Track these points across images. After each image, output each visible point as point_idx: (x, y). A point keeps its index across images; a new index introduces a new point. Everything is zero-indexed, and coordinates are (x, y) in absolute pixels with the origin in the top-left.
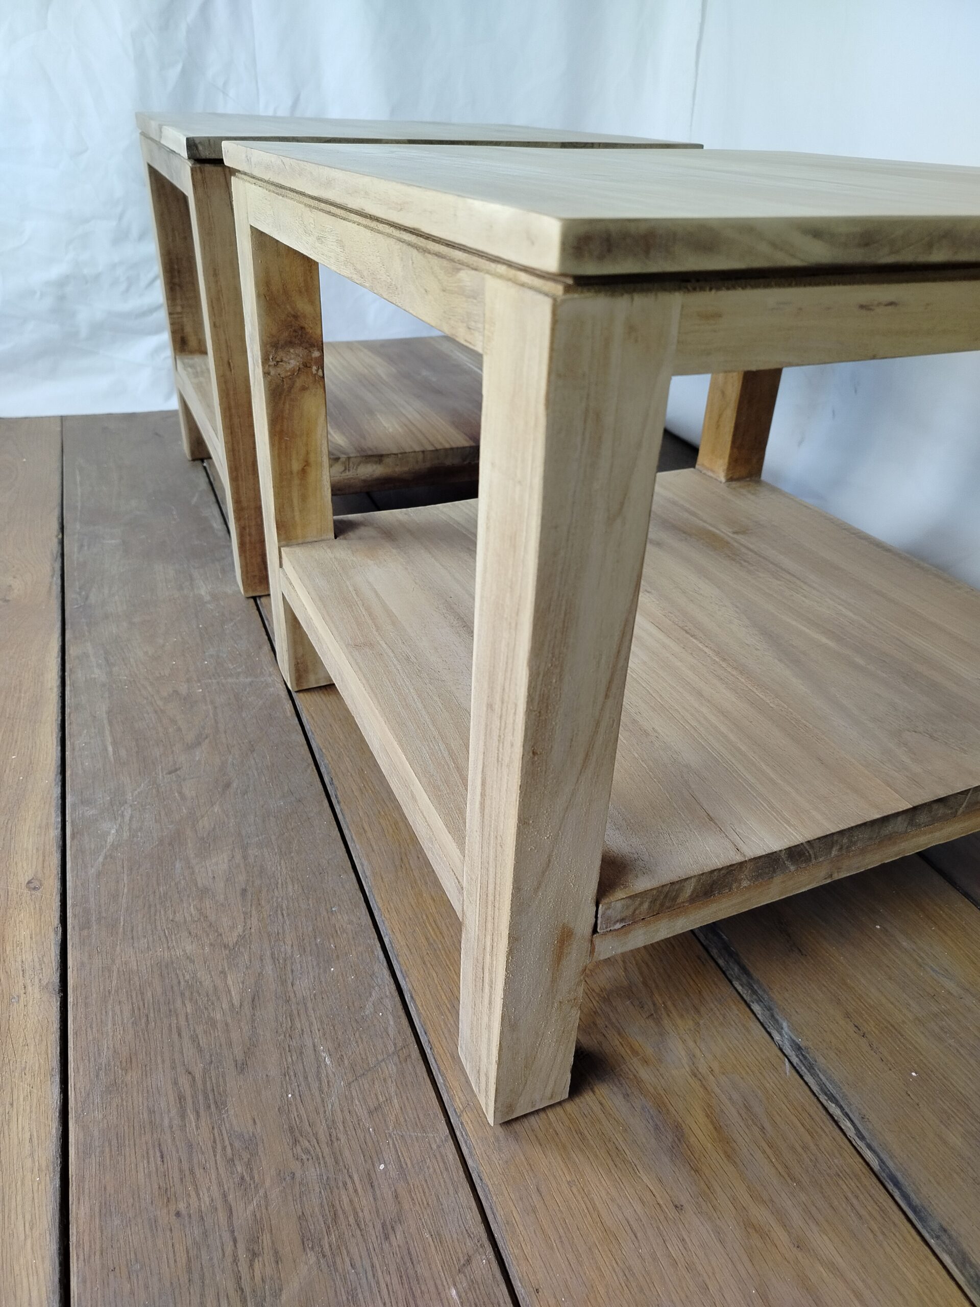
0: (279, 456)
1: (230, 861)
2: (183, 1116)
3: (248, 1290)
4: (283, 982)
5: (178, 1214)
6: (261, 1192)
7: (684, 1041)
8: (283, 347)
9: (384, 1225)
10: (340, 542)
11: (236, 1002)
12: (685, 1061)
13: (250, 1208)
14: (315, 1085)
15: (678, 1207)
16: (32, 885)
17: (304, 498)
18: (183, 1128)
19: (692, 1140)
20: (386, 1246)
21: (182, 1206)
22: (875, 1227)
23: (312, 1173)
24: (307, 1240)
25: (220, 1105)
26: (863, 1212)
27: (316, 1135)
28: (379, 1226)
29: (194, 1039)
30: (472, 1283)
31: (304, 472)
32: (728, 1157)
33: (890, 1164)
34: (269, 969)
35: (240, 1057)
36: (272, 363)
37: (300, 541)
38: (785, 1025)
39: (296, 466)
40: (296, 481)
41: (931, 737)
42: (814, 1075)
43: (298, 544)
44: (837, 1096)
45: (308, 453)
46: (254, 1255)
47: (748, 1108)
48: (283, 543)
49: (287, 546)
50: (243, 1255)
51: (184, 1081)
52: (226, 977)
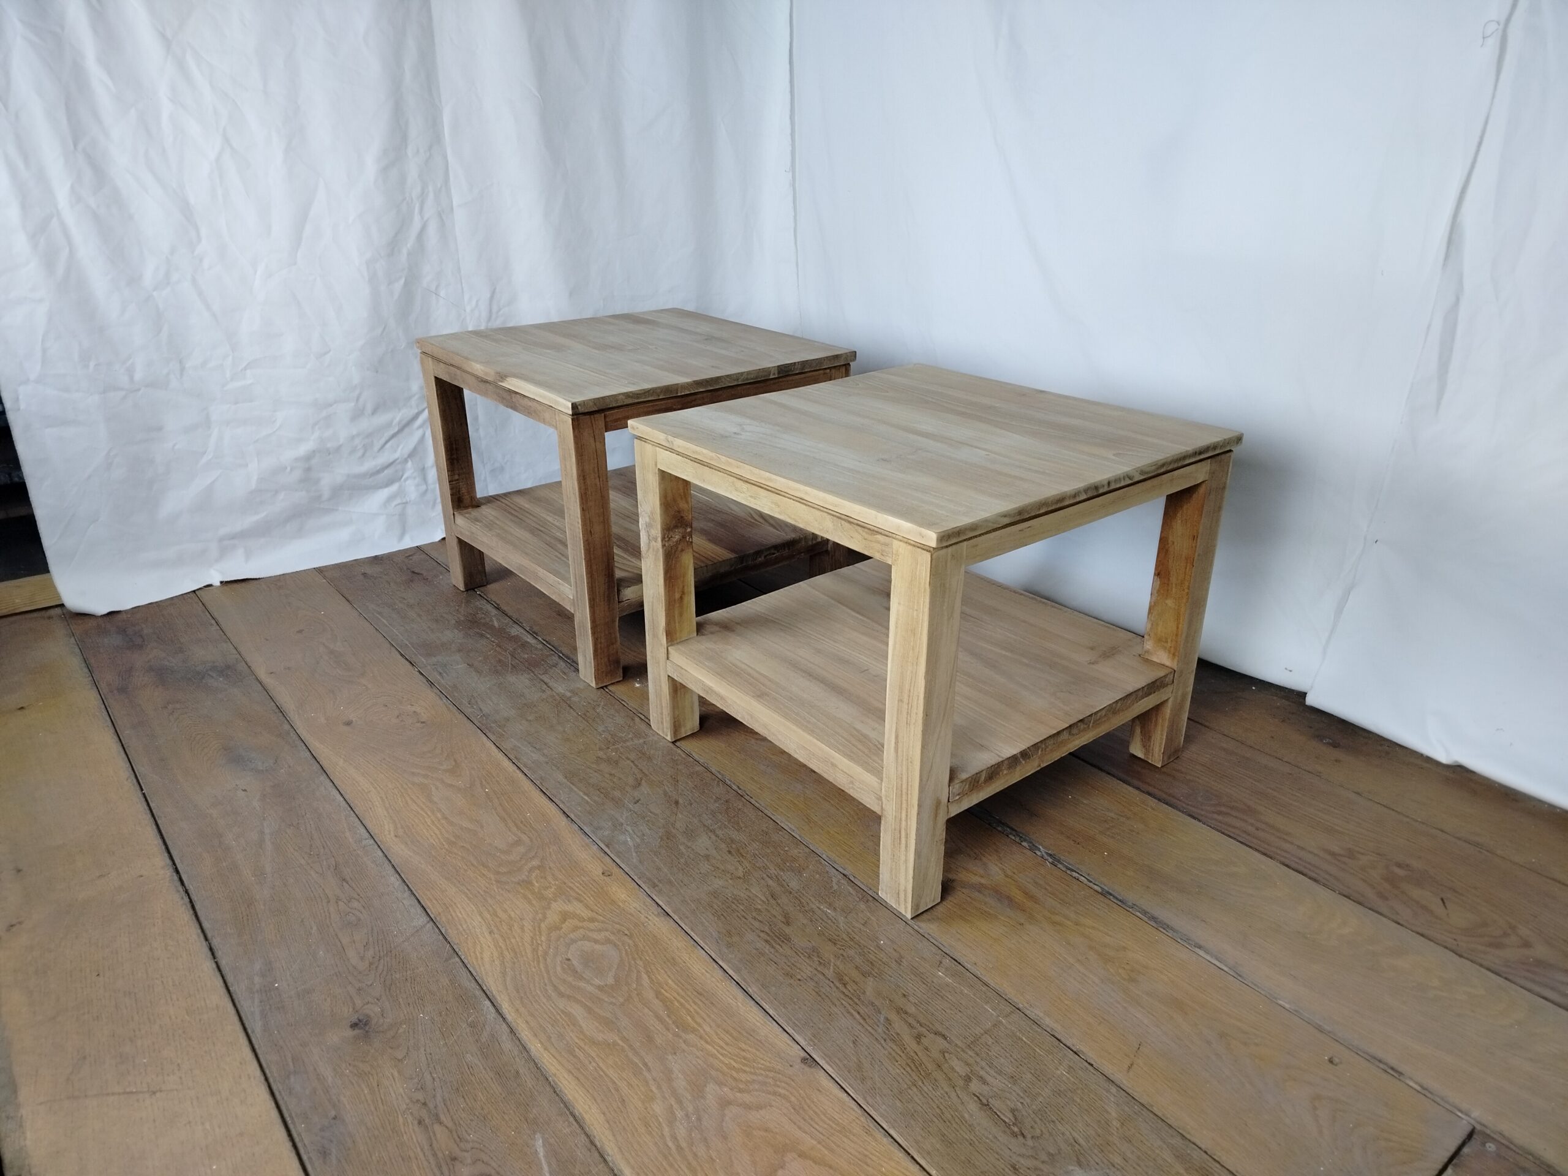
0: (669, 591)
1: (709, 839)
2: (773, 947)
3: (850, 995)
4: (782, 886)
5: (799, 980)
6: (832, 964)
7: (996, 865)
8: (672, 530)
9: (896, 961)
10: (700, 638)
11: (765, 900)
12: (1000, 872)
13: (831, 970)
14: (829, 921)
15: (1022, 924)
16: (606, 875)
17: (681, 615)
18: (777, 951)
19: (1017, 900)
20: (902, 967)
21: (799, 977)
22: (1106, 911)
23: (851, 952)
24: (864, 974)
25: (789, 940)
26: (1099, 907)
27: (843, 939)
28: (894, 962)
29: (755, 918)
30: (947, 969)
31: (681, 598)
32: (1035, 902)
33: (1106, 888)
34: (770, 882)
35: (784, 920)
36: (667, 539)
37: (678, 641)
38: (1041, 847)
39: (677, 596)
40: (677, 605)
41: (1070, 693)
42: (1061, 863)
43: (677, 643)
44: (1073, 869)
45: (683, 587)
46: (845, 985)
47: (1036, 883)
48: (669, 644)
49: (672, 645)
50: (840, 986)
51: (763, 935)
52: (750, 891)
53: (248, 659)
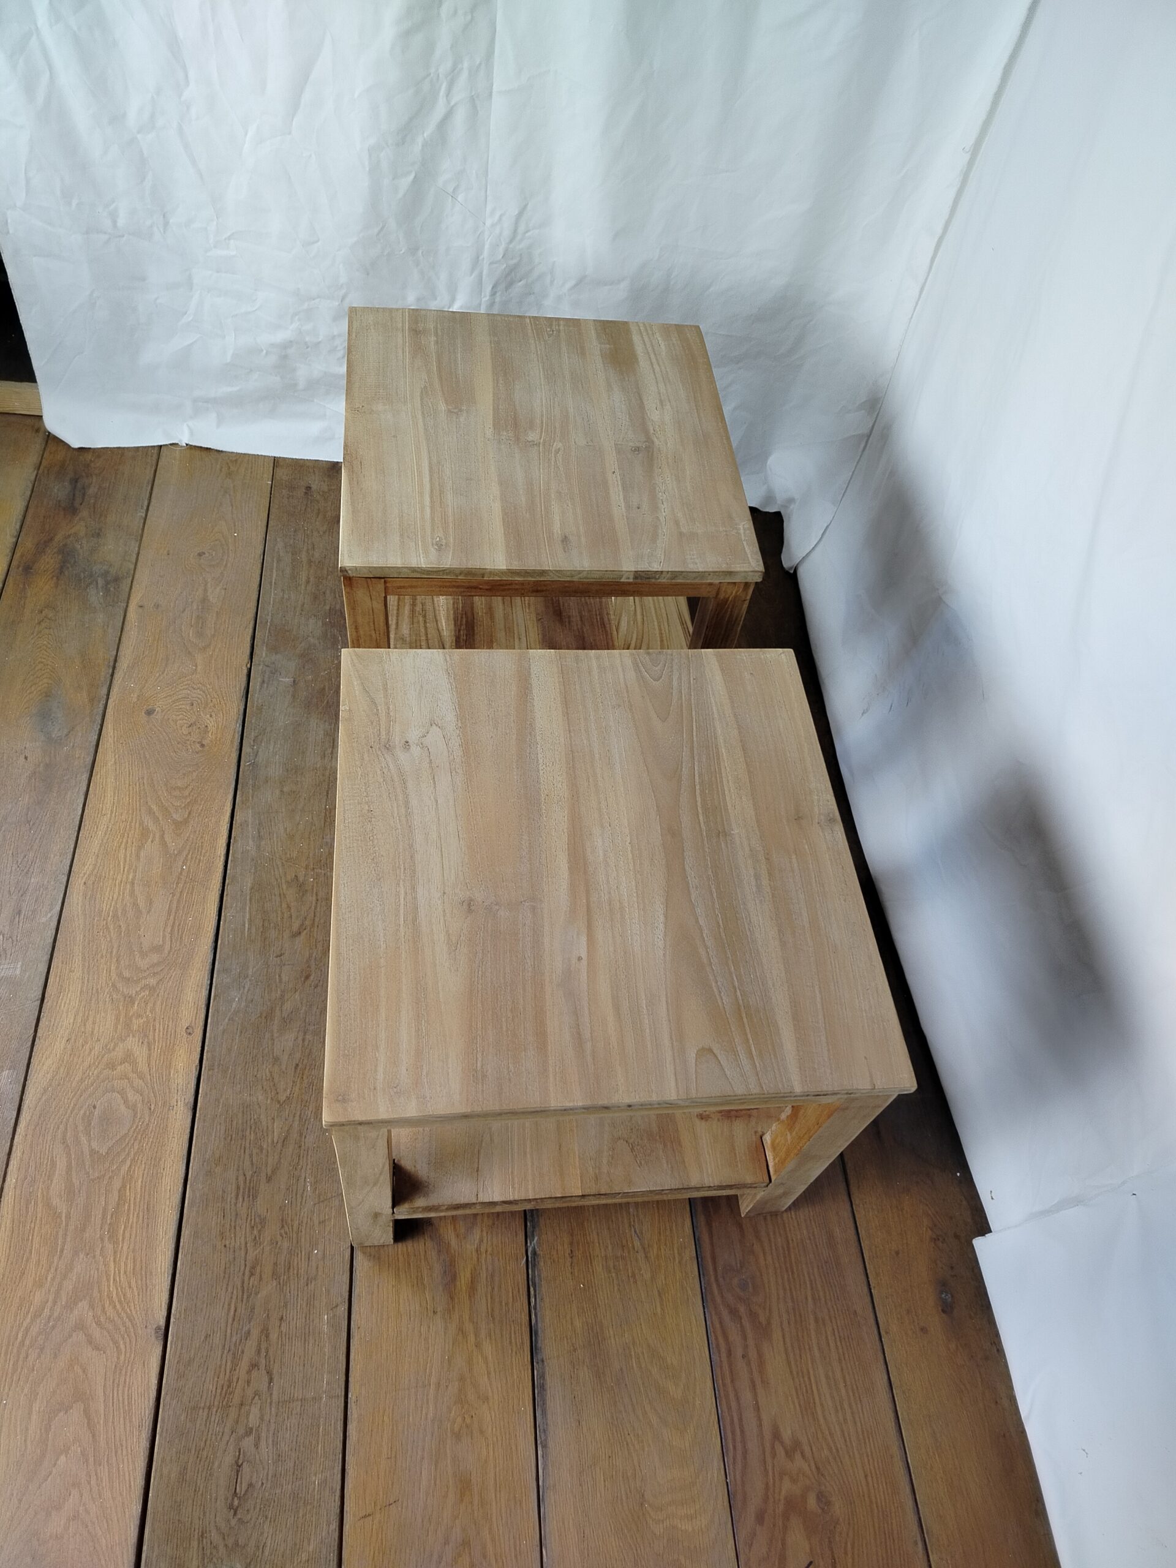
1: (295, 1040)
2: (237, 1198)
4: (301, 1135)
5: (225, 1246)
6: (262, 1247)
7: (482, 1231)
9: (308, 1279)
11: (275, 1141)
12: (477, 1241)
13: (255, 1253)
14: (299, 1200)
15: (435, 1313)
16: (188, 1031)
18: (236, 1204)
19: (458, 1283)
20: (306, 1288)
21: (227, 1243)
23: (286, 1244)
24: (275, 1275)
25: (255, 1197)
27: (292, 1226)
28: (306, 1279)
29: (251, 1156)
30: (334, 1316)
32: (470, 1296)
33: (539, 1325)
34: (296, 1123)
35: (269, 1173)
38: (536, 1239)
42: (533, 1271)
44: (537, 1285)
46: (252, 1274)
47: (492, 1276)
50: (247, 1273)
51: (241, 1178)
52: (274, 1122)
53: (137, 576)
